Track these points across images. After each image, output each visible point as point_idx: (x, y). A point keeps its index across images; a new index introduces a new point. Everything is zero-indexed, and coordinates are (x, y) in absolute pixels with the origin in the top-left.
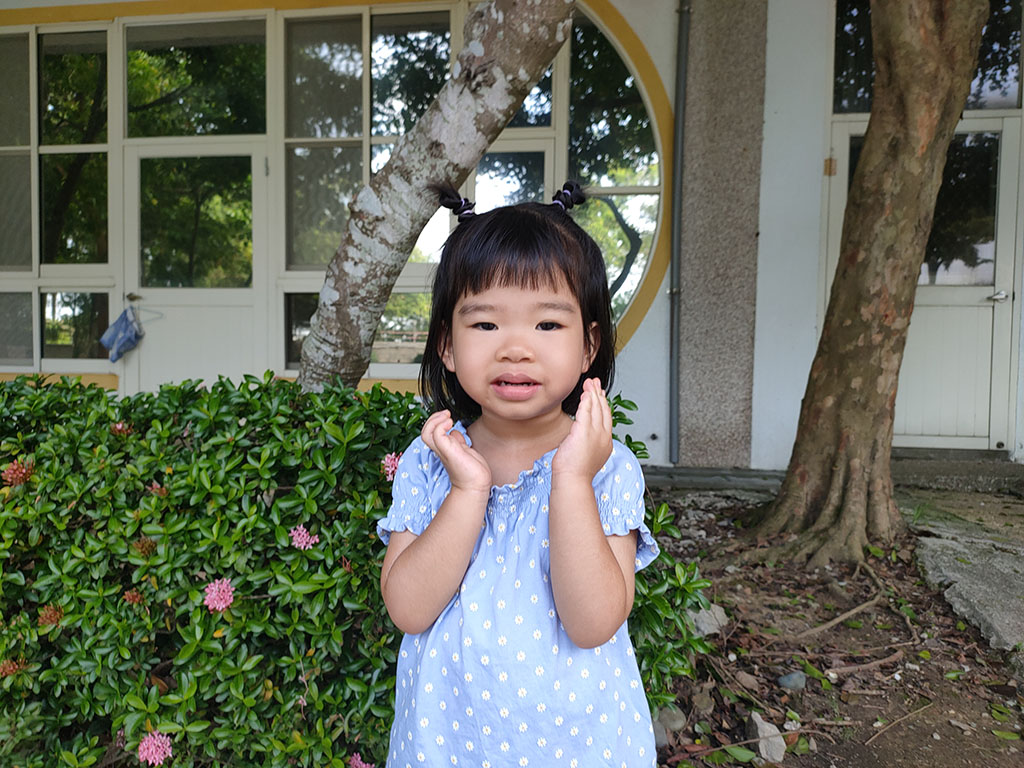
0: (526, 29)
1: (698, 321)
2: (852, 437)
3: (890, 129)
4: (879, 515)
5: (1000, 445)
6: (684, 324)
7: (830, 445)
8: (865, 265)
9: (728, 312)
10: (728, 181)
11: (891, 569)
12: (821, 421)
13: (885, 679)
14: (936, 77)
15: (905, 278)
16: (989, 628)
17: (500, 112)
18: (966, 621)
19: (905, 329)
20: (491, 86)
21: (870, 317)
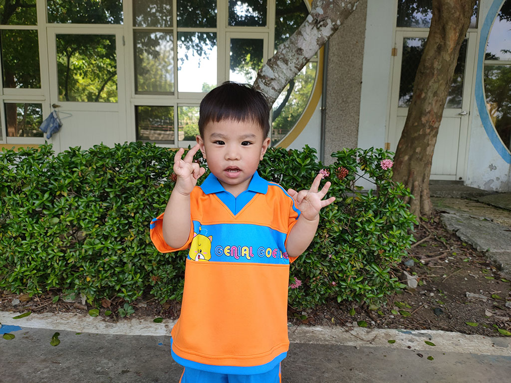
0: (343, 5)
1: (333, 122)
2: (415, 173)
3: (438, 40)
4: (425, 205)
5: (461, 178)
6: (327, 124)
7: (405, 176)
8: (425, 99)
9: (347, 119)
10: (349, 57)
11: (432, 226)
12: (402, 166)
13: (442, 262)
14: (459, 18)
15: (441, 105)
16: (476, 244)
17: (326, 36)
18: (466, 242)
19: (438, 127)
20: (325, 27)
21: (426, 122)
